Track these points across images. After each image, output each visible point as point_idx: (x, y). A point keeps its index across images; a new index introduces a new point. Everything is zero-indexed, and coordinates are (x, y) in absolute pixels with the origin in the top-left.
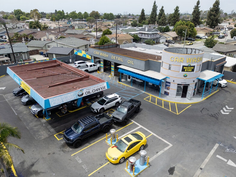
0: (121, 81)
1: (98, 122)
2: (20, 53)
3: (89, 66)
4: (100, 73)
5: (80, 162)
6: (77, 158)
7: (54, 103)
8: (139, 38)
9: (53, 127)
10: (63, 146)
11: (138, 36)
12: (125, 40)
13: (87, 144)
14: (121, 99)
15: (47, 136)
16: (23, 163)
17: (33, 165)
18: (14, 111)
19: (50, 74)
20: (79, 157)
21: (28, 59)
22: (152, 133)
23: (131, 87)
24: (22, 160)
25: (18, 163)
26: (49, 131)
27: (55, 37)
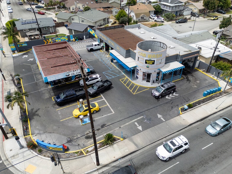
0: (113, 62)
1: (75, 94)
2: (48, 27)
3: (94, 45)
4: (102, 52)
5: (59, 114)
6: (59, 112)
7: (50, 80)
8: (161, 9)
9: (54, 92)
10: (54, 104)
11: (161, 7)
12: (143, 13)
13: (68, 105)
14: (101, 79)
15: (48, 97)
16: (32, 109)
17: (36, 111)
18: (35, 78)
19: (58, 55)
20: (60, 111)
21: (54, 32)
22: (108, 104)
23: (117, 68)
24: (32, 108)
25: (30, 109)
26: (50, 94)
27: (82, 6)
